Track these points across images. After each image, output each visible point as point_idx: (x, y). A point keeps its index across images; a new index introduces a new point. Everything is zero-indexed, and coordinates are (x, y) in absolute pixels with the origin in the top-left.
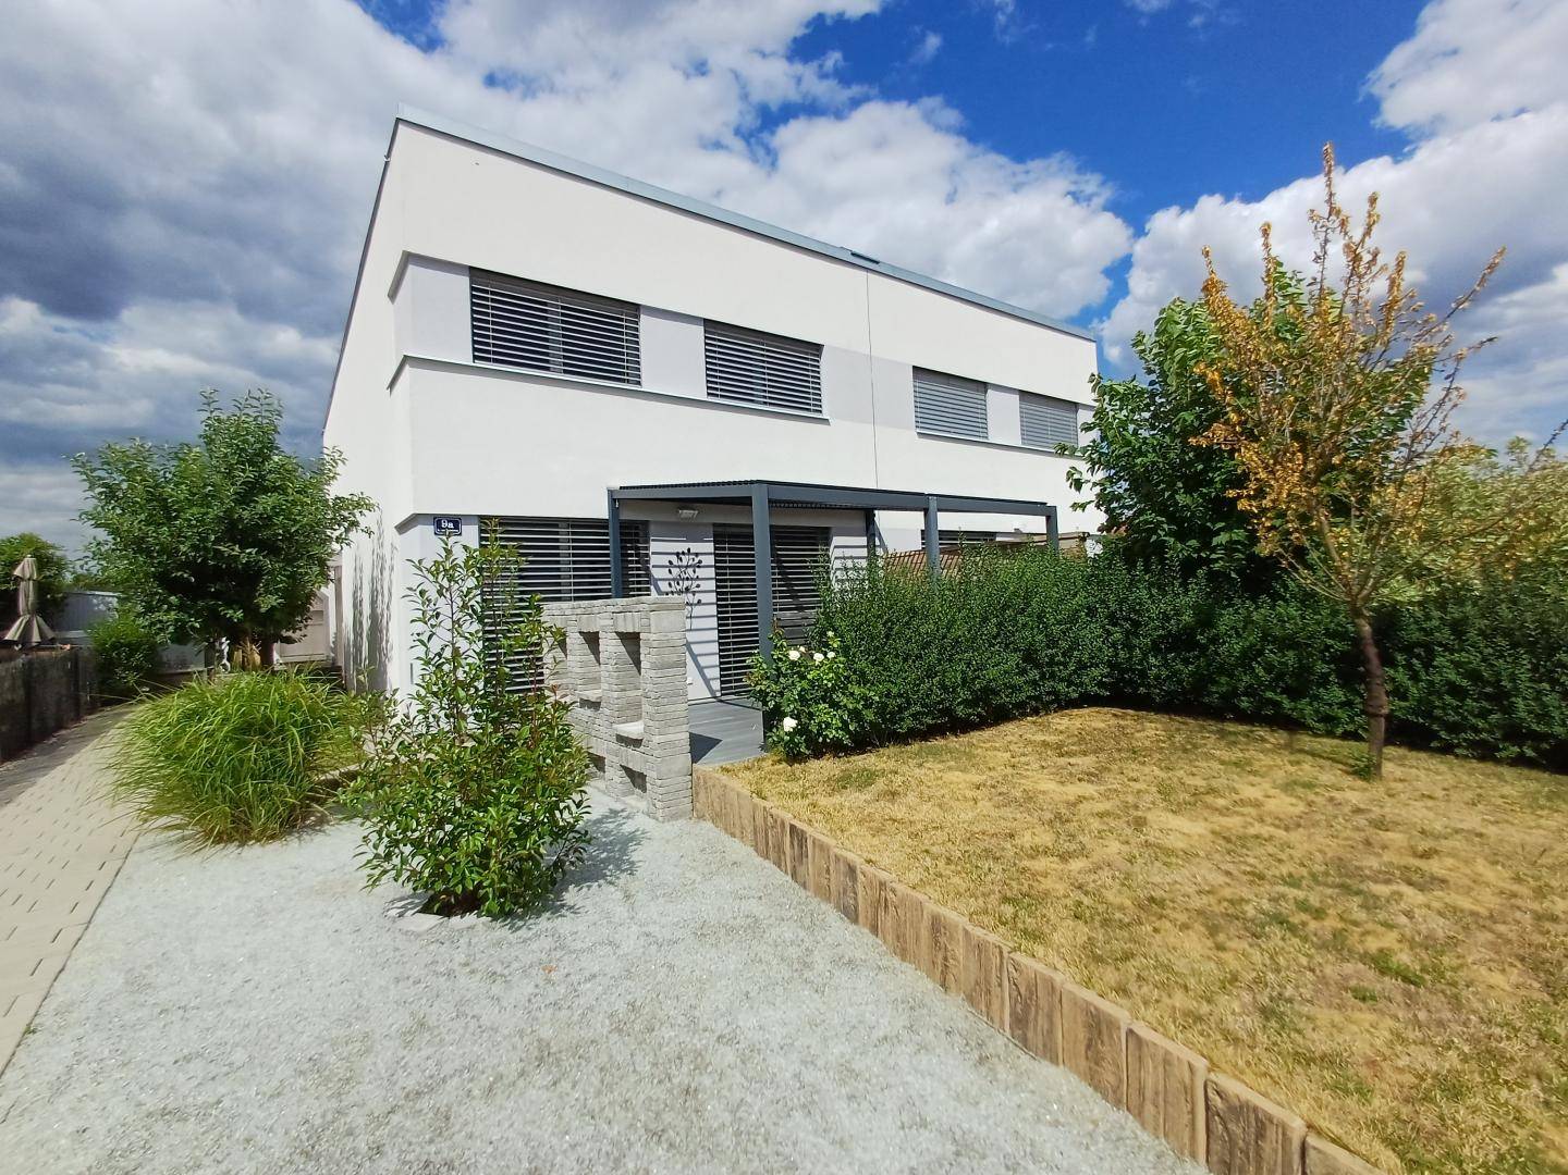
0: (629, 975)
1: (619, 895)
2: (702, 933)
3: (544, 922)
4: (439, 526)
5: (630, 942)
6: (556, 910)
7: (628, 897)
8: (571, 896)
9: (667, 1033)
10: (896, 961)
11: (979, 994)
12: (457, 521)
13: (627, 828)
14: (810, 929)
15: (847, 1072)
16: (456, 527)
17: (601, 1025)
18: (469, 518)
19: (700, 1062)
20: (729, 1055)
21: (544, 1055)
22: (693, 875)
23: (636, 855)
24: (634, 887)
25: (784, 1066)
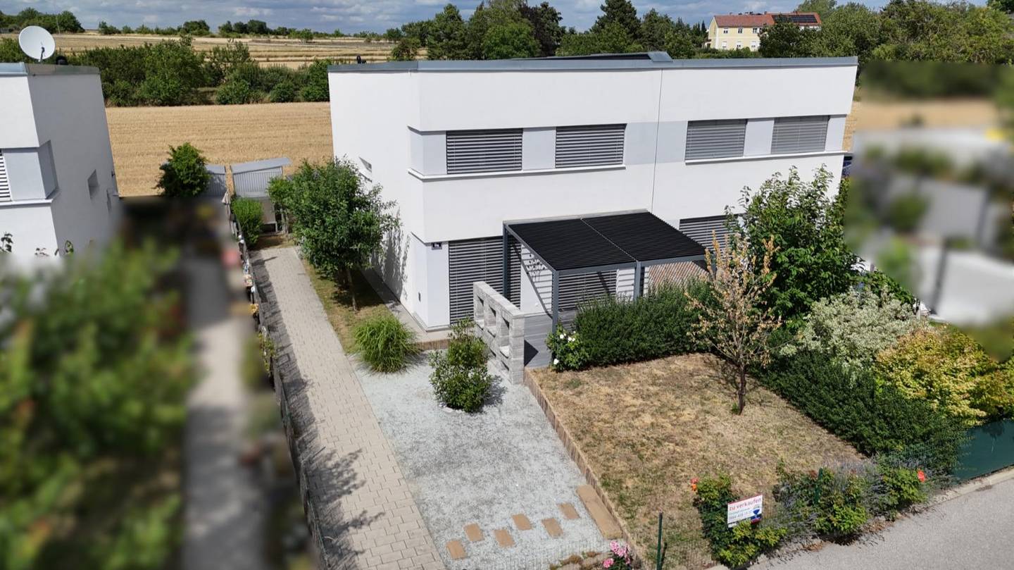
0: (498, 432)
1: (497, 410)
2: (517, 425)
3: (478, 415)
4: (434, 246)
5: (499, 424)
6: (481, 412)
7: (500, 411)
8: (485, 408)
9: (504, 444)
10: (558, 438)
11: (568, 448)
12: (440, 244)
13: (501, 385)
14: (542, 428)
15: (537, 456)
16: (440, 246)
17: (492, 441)
18: (445, 242)
19: (510, 450)
20: (516, 450)
21: (481, 444)
22: (518, 407)
23: (504, 397)
24: (501, 408)
25: (525, 453)
